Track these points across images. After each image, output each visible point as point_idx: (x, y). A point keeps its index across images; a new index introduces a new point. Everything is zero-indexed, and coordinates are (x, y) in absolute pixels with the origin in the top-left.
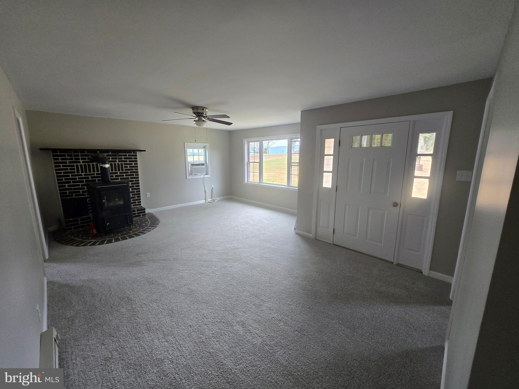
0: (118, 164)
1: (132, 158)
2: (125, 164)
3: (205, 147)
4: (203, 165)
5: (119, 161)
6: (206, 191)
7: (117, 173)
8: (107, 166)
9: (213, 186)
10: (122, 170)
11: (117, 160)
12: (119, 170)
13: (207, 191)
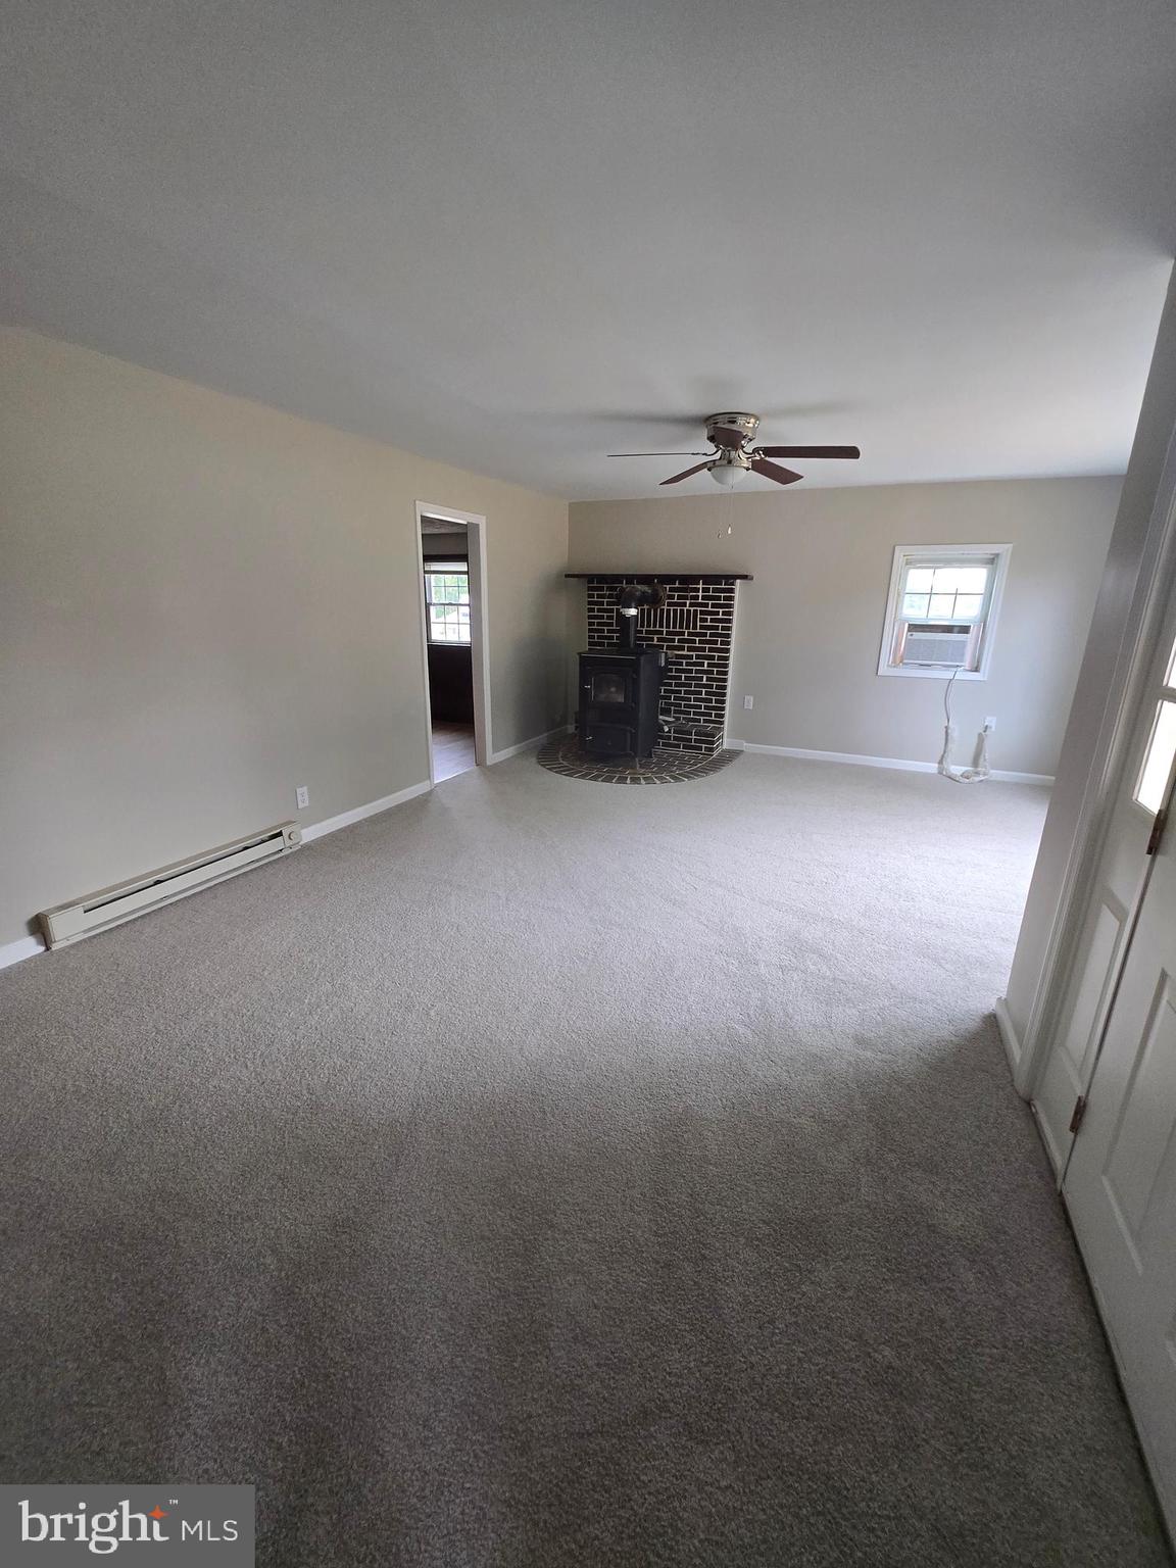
0: (689, 611)
1: (719, 598)
2: (702, 612)
3: (992, 561)
4: (965, 630)
5: (691, 605)
6: (949, 731)
7: (683, 634)
8: (633, 612)
9: (991, 721)
10: (695, 627)
11: (688, 602)
12: (688, 627)
13: (955, 734)
